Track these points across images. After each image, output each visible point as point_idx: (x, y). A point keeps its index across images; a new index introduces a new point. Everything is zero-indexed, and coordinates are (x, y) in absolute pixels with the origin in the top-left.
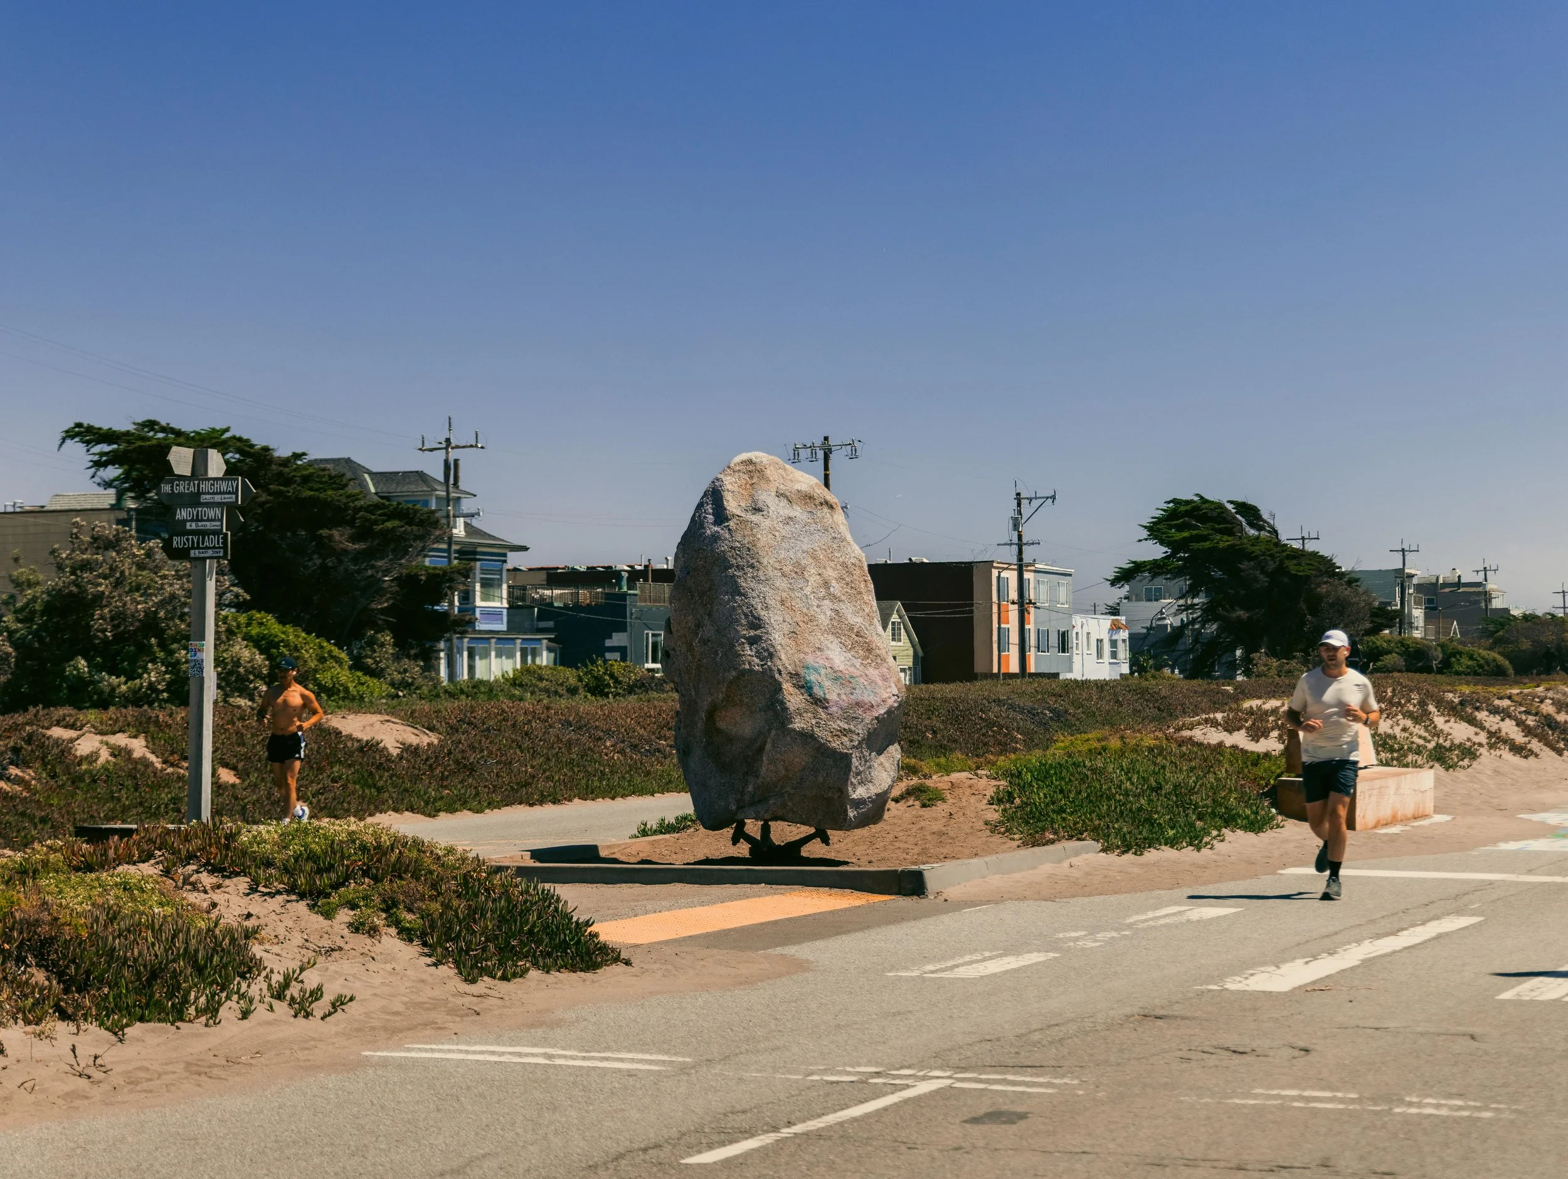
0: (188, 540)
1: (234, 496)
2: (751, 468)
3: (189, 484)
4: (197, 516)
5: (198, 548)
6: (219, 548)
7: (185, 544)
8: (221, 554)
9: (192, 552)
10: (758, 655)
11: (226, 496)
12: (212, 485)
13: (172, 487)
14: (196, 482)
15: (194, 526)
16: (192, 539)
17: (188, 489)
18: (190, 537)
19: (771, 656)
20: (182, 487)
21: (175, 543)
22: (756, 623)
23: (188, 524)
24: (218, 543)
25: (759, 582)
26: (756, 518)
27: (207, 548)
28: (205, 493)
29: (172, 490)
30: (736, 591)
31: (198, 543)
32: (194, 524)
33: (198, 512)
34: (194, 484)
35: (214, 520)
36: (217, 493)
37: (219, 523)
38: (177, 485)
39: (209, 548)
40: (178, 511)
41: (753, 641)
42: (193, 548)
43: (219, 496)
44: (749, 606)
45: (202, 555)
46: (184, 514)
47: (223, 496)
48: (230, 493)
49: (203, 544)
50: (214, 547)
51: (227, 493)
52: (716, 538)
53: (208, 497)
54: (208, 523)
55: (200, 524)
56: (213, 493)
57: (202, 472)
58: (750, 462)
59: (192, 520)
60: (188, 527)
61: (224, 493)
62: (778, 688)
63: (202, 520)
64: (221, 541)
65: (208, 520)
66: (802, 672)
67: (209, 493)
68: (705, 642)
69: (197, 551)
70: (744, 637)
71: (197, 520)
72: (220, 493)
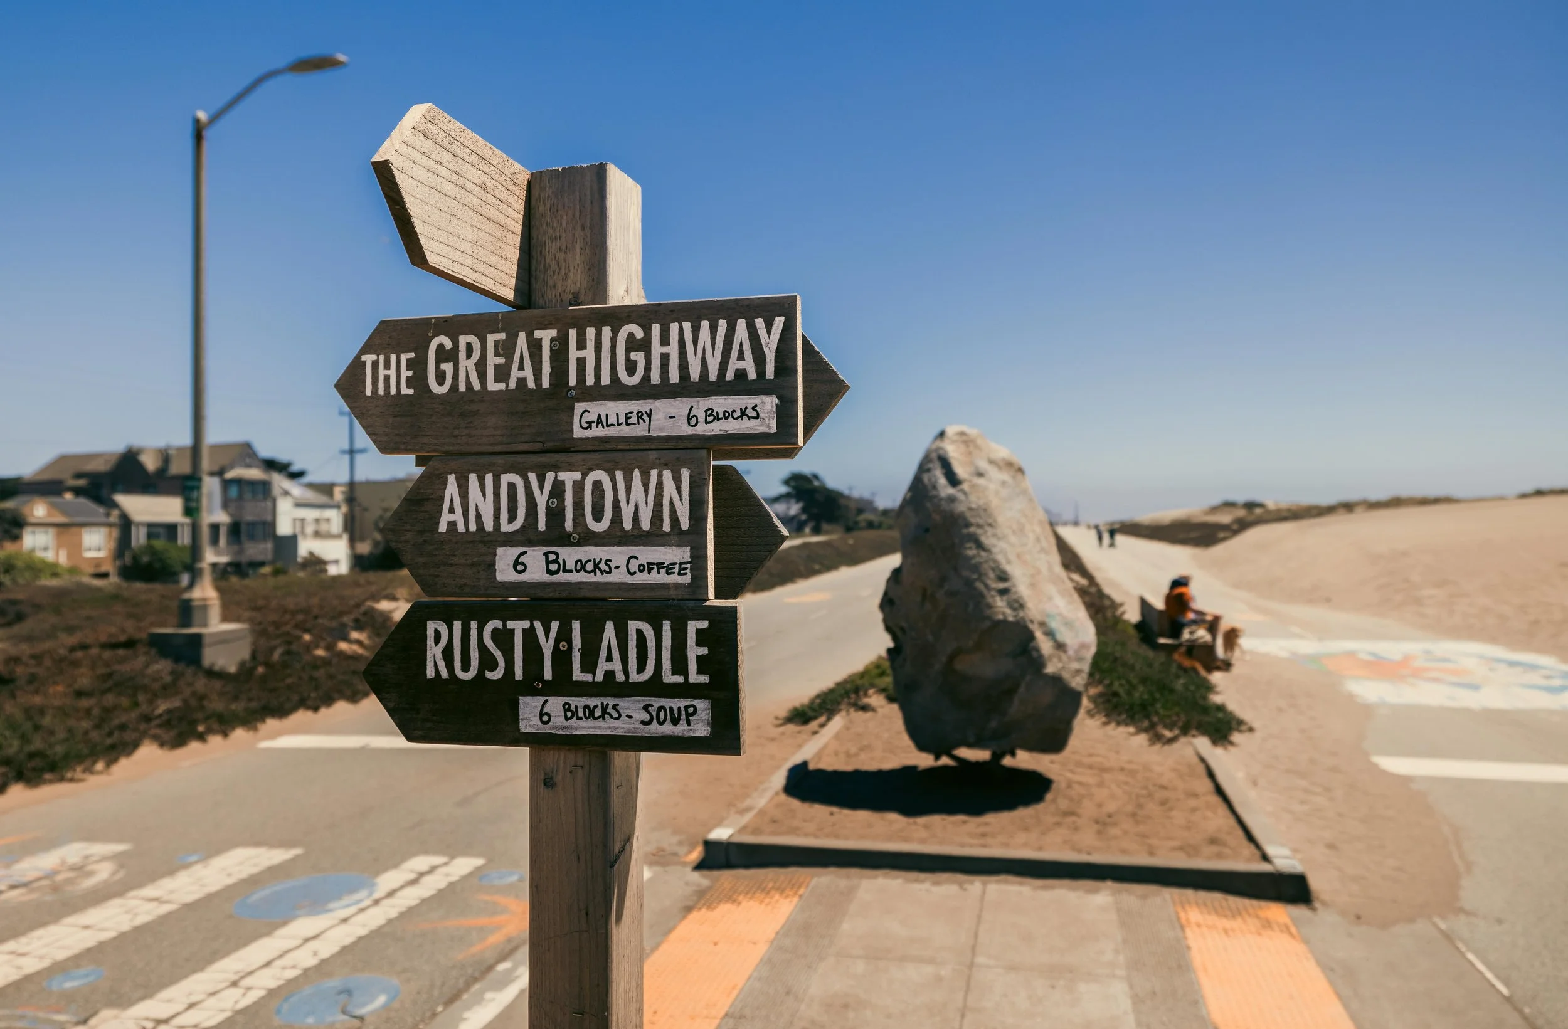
0: (504, 639)
1: (768, 404)
2: (964, 438)
3: (506, 349)
4: (555, 515)
5: (563, 685)
6: (687, 690)
7: (488, 661)
8: (701, 729)
9: (529, 709)
10: (1010, 605)
11: (720, 404)
12: (633, 345)
13: (420, 365)
14: (546, 336)
15: (536, 569)
16: (529, 634)
17: (502, 374)
18: (518, 626)
19: (1022, 606)
20: (467, 365)
21: (434, 652)
22: (1003, 577)
23: (505, 556)
24: (679, 666)
25: (999, 539)
26: (981, 481)
27: (610, 687)
28: (597, 393)
29: (418, 380)
30: (980, 546)
31: (562, 658)
32: (535, 558)
33: (558, 490)
34: (535, 347)
35: (654, 537)
36: (666, 391)
37: (679, 554)
38: (443, 355)
39: (629, 690)
40: (452, 488)
41: (1003, 592)
42: (533, 684)
43: (679, 407)
44: (995, 561)
45: (584, 727)
46: (481, 501)
47: (702, 405)
48: (741, 385)
49: (589, 665)
50: (655, 687)
51: (721, 388)
52: (952, 499)
53: (613, 409)
54: (618, 555)
55: (569, 555)
56: (645, 391)
57: (577, 279)
58: (962, 434)
59: (527, 537)
60: (505, 573)
61: (705, 388)
62: (1031, 637)
63: (588, 538)
64: (694, 651)
65: (616, 536)
66: (1047, 620)
67: (618, 392)
68: (951, 594)
69: (555, 704)
70: (994, 589)
71: (556, 536)
72: (685, 389)
